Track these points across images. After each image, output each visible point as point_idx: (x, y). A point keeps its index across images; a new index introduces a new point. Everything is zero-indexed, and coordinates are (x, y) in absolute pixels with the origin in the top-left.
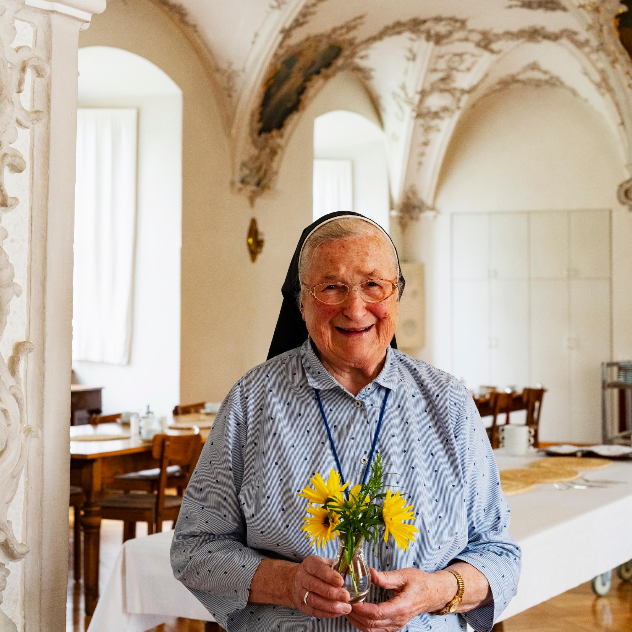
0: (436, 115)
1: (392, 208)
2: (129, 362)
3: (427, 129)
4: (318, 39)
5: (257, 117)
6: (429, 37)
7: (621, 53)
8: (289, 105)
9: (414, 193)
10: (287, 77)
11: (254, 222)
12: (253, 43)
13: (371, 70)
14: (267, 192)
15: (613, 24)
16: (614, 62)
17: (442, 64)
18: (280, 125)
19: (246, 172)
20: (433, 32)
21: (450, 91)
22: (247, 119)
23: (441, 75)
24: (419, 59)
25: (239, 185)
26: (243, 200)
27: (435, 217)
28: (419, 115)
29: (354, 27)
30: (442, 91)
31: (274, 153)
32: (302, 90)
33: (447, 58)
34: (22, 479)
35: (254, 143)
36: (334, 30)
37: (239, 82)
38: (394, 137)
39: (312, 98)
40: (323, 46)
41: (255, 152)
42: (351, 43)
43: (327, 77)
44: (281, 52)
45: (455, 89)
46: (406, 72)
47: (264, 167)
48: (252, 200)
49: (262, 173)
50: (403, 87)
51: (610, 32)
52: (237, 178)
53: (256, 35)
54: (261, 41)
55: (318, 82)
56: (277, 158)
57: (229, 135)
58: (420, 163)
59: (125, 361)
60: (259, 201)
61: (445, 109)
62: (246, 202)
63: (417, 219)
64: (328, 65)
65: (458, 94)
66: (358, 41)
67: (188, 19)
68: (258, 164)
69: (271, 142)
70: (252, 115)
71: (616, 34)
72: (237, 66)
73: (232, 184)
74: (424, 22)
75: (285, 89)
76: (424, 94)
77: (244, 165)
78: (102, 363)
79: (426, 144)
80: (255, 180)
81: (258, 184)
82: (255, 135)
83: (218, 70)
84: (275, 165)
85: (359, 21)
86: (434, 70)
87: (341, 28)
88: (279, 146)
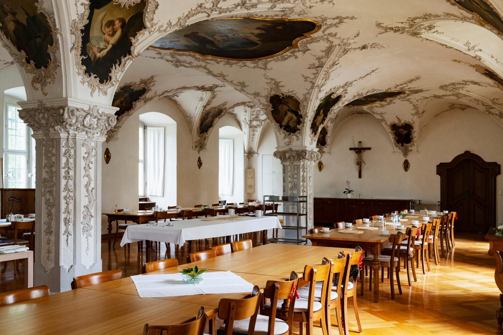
0: (256, 127)
1: (245, 153)
2: (163, 196)
3: (254, 131)
4: (215, 108)
5: (199, 129)
6: (249, 107)
7: (273, 120)
8: (209, 125)
9: (251, 149)
10: (207, 118)
11: (199, 158)
12: (196, 109)
13: (236, 114)
14: (203, 150)
15: (270, 113)
16: (272, 122)
17: (255, 113)
18: (207, 131)
19: (197, 144)
20: (249, 105)
21: (259, 120)
22: (196, 129)
23: (255, 116)
24: (247, 112)
25: (195, 148)
26: (196, 152)
27: (258, 156)
28: (250, 127)
29: (225, 105)
30: (256, 120)
31: (205, 139)
32: (212, 121)
33: (256, 111)
34: (94, 207)
35: (199, 136)
36: (219, 106)
37: (193, 120)
38: (245, 133)
39: (215, 124)
40: (217, 110)
41: (199, 138)
42: (225, 108)
43: (220, 118)
44: (204, 112)
45: (260, 120)
46: (245, 115)
47: (202, 143)
48: (199, 152)
49: (202, 145)
50: (245, 119)
51: (270, 115)
52: (194, 146)
53: (196, 108)
54: (198, 109)
55: (217, 119)
56: (206, 140)
57: (191, 134)
58: (253, 140)
59: (162, 196)
60: (201, 152)
61: (258, 125)
62: (197, 153)
63: (253, 156)
64: (219, 115)
65: (261, 121)
66: (227, 108)
67: (178, 103)
68: (200, 142)
69: (204, 136)
70: (197, 129)
71: (272, 115)
72: (192, 116)
73: (193, 147)
74: (246, 103)
75: (207, 121)
76: (251, 121)
77: (196, 142)
78: (156, 196)
79: (254, 135)
80: (200, 146)
81: (200, 147)
82: (199, 134)
83: (187, 116)
84: (206, 142)
85: (226, 103)
86: (253, 115)
87: (221, 105)
88: (207, 137)
